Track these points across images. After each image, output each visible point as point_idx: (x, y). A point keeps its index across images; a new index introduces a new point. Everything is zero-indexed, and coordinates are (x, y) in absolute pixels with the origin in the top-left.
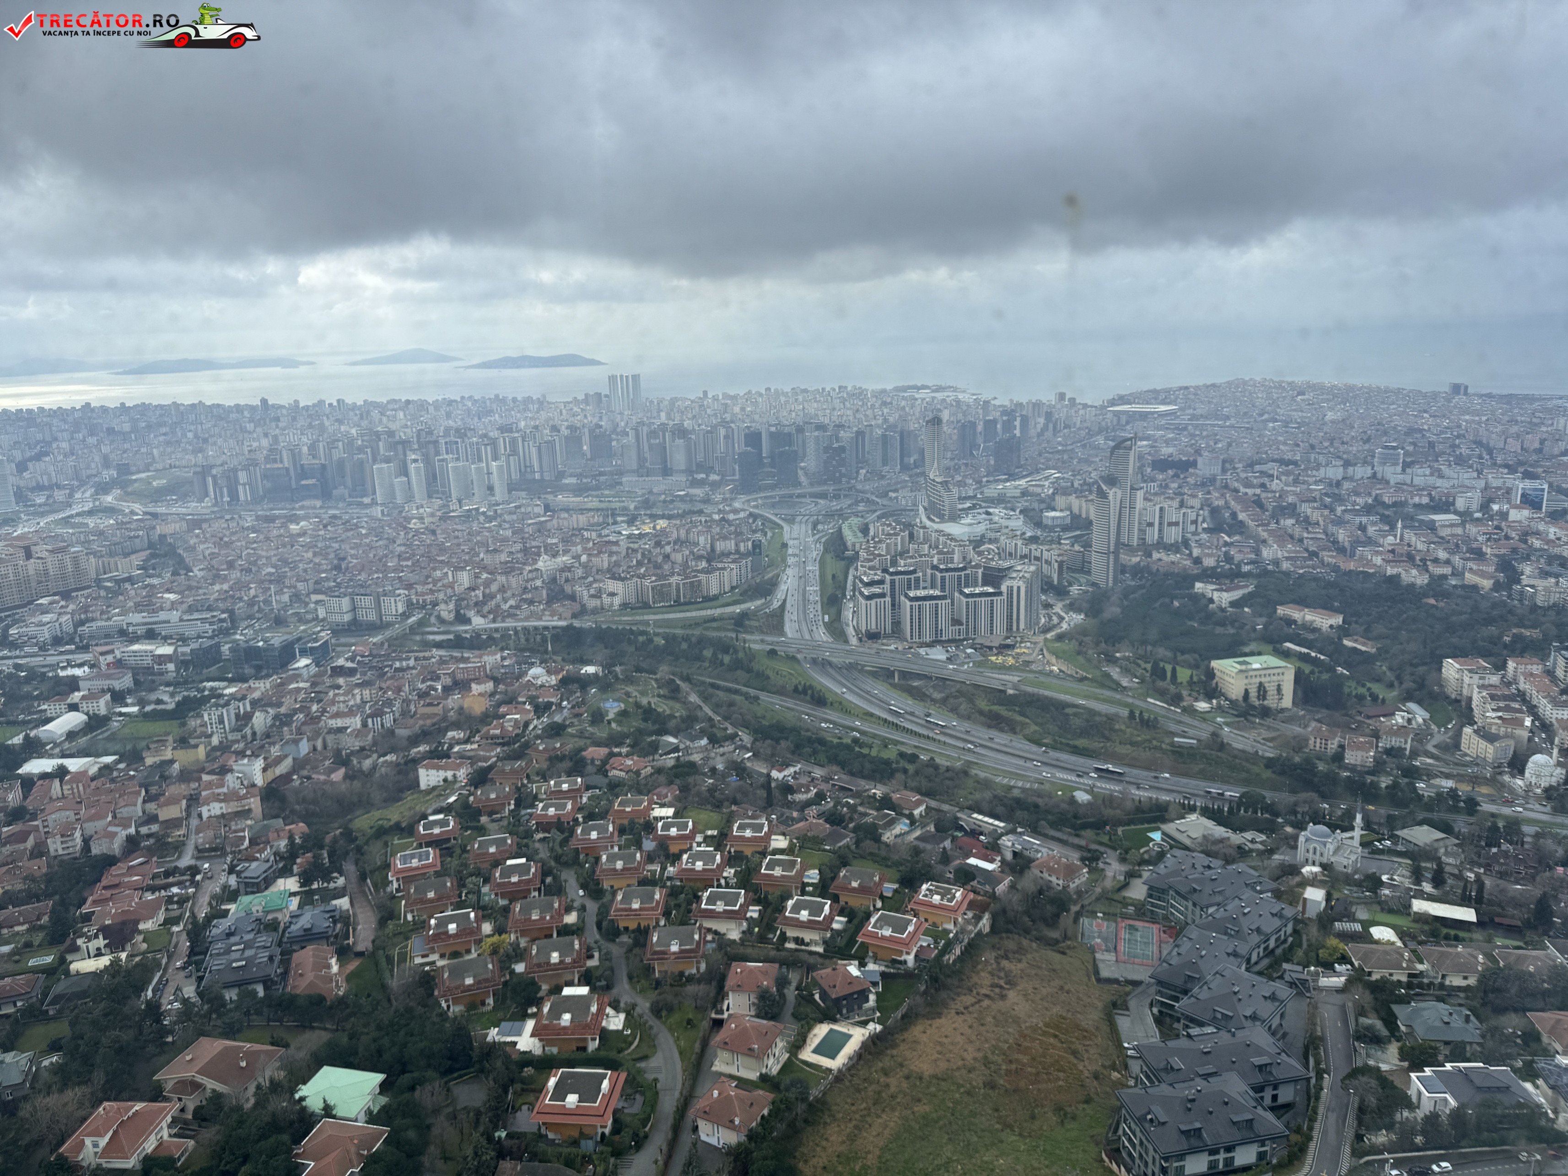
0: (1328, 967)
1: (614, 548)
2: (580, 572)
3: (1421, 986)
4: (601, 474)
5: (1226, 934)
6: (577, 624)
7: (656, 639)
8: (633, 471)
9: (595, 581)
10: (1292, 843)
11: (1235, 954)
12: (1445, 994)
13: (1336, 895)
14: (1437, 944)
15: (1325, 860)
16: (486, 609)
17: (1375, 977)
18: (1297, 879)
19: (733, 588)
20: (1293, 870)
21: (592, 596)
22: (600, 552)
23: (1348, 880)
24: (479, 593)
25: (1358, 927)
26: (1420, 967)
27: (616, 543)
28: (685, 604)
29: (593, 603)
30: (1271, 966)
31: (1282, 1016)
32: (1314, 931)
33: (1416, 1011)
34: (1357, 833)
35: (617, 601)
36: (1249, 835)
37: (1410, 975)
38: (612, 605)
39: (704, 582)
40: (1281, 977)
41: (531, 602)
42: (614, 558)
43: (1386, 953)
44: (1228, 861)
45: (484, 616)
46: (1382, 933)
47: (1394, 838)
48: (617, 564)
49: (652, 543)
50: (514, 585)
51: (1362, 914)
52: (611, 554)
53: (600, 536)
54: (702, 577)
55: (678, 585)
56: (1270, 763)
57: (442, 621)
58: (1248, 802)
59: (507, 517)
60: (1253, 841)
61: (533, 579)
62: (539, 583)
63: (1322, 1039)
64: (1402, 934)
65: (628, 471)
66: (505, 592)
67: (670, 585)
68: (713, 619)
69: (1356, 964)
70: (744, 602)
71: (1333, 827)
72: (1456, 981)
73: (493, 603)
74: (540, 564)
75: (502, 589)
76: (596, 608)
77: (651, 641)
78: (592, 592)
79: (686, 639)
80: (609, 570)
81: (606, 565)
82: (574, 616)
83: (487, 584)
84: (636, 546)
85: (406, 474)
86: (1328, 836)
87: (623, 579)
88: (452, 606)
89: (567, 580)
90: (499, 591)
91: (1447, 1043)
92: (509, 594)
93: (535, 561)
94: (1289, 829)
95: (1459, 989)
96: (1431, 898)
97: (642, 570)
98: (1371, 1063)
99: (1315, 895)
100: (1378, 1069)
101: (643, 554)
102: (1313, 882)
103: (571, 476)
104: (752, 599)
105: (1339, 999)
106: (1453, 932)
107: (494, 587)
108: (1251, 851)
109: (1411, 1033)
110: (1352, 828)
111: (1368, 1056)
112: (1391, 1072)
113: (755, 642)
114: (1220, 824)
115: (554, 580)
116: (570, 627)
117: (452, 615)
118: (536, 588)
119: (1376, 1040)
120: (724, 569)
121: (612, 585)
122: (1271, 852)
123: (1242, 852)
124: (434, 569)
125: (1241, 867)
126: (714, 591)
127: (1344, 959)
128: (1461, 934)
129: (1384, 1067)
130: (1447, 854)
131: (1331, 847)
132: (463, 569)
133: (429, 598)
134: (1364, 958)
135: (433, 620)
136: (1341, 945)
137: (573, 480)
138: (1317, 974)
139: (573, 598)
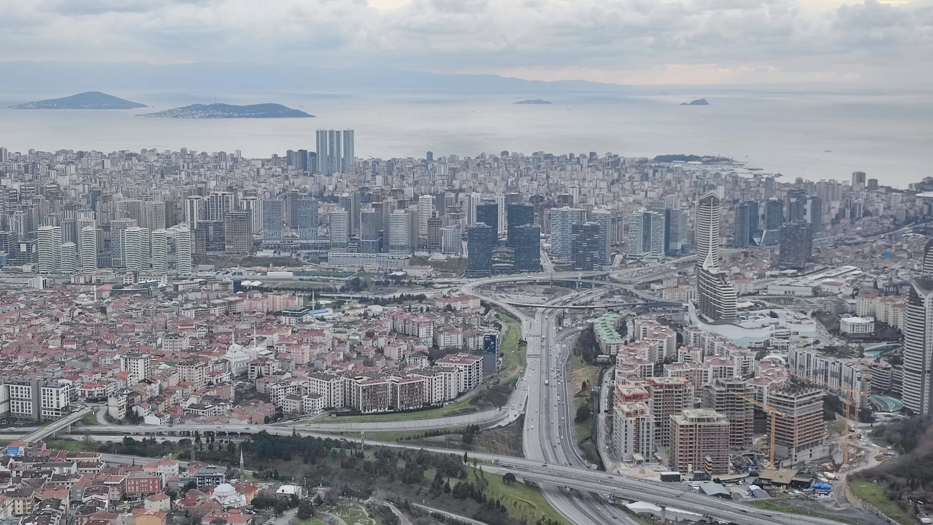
1: (318, 339)
2: (276, 366)
4: (304, 247)
6: (271, 429)
7: (367, 454)
8: (342, 246)
9: (294, 377)
16: (161, 407)
19: (460, 395)
21: (291, 397)
22: (300, 343)
24: (155, 388)
27: (320, 333)
28: (403, 411)
29: (291, 406)
35: (320, 403)
38: (313, 409)
39: (426, 386)
41: (216, 400)
42: (317, 351)
45: (159, 416)
48: (320, 357)
49: (363, 333)
50: (196, 378)
52: (314, 345)
53: (301, 322)
54: (425, 379)
55: (394, 388)
57: (110, 419)
59: (191, 296)
61: (219, 373)
62: (226, 377)
65: (335, 245)
66: (185, 387)
67: (385, 387)
68: (437, 433)
70: (474, 411)
73: (171, 400)
74: (229, 355)
75: (182, 384)
76: (295, 412)
77: (361, 456)
78: (289, 391)
79: (404, 455)
80: (310, 365)
81: (306, 360)
82: (267, 421)
83: (165, 376)
84: (343, 337)
85: (75, 240)
87: (328, 378)
88: (123, 401)
89: (260, 376)
90: (179, 385)
92: (190, 390)
93: (223, 350)
97: (350, 367)
101: (352, 348)
103: (267, 248)
104: (483, 408)
107: (173, 381)
113: (488, 463)
115: (244, 375)
116: (263, 434)
117: (123, 413)
118: (223, 384)
120: (450, 370)
121: (315, 385)
124: (103, 355)
126: (437, 396)
132: (137, 356)
133: (97, 391)
135: (100, 417)
137: (269, 253)
139: (266, 397)
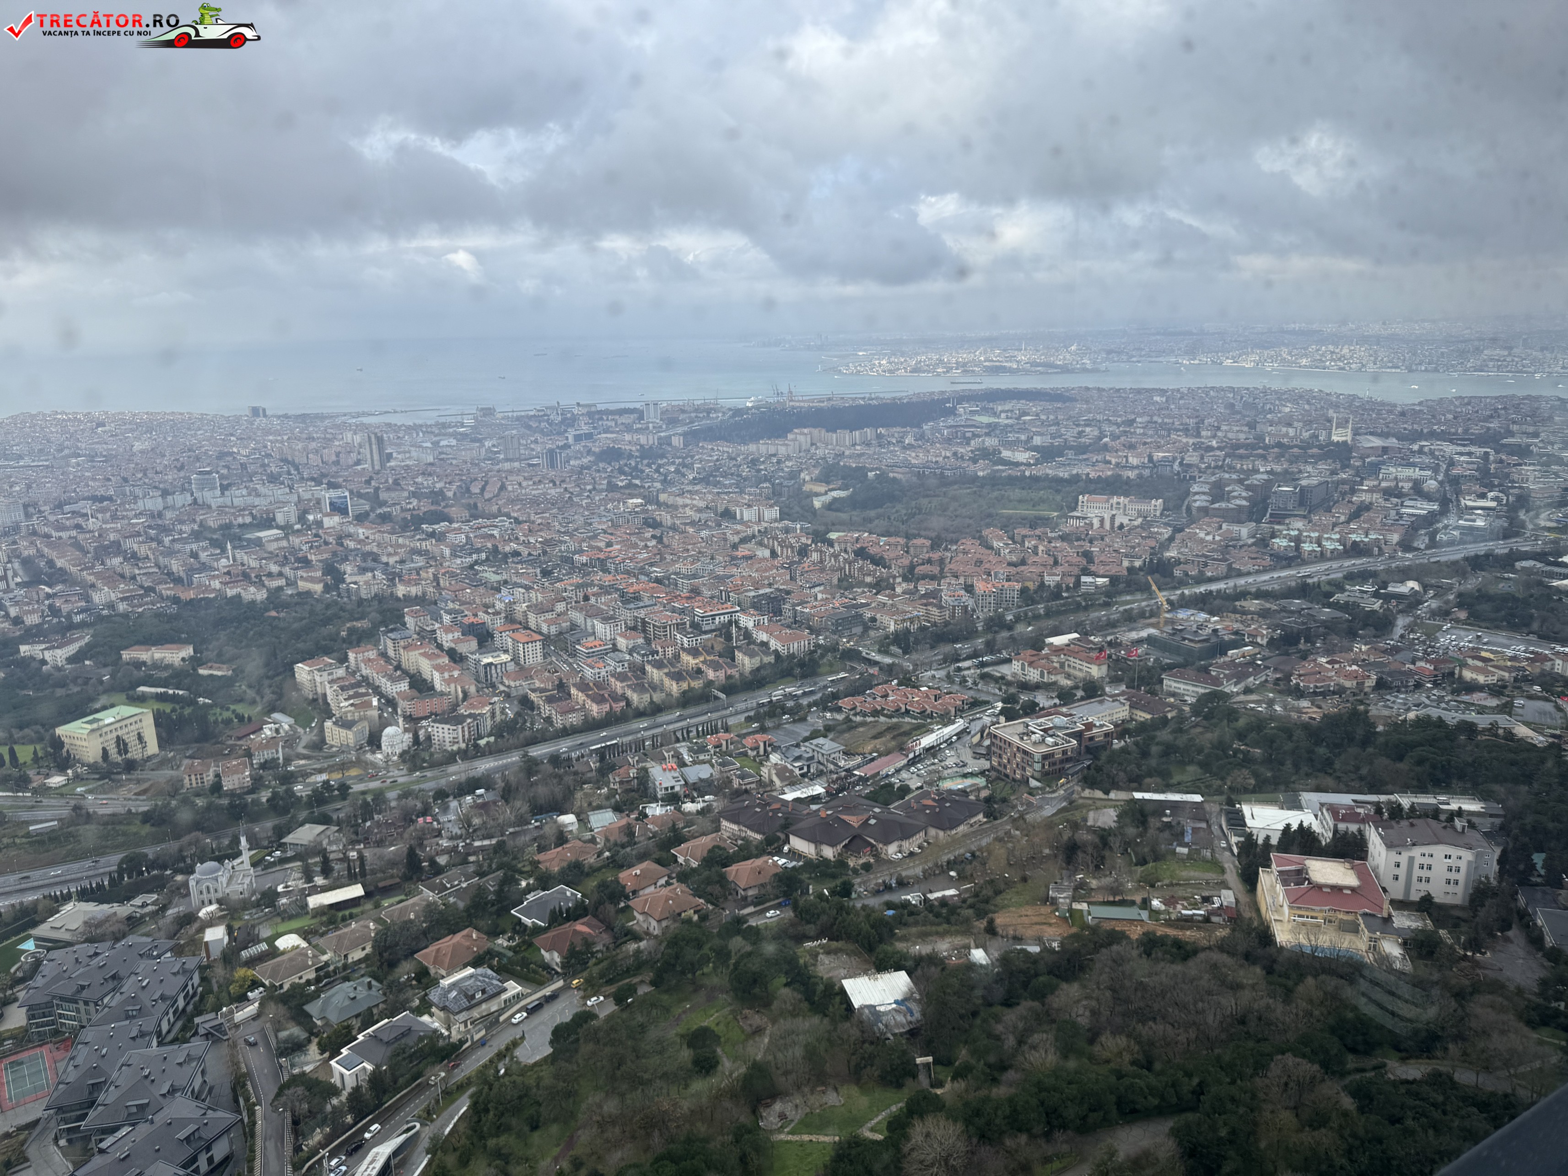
0: (242, 999)
3: (327, 975)
5: (128, 1017)
10: (183, 891)
11: (142, 1034)
12: (346, 972)
13: (236, 925)
14: (337, 928)
15: (220, 895)
17: (286, 987)
18: (196, 925)
20: (189, 918)
23: (245, 905)
25: (264, 947)
26: (325, 958)
30: (184, 1029)
31: (203, 1073)
32: (220, 971)
33: (327, 1001)
34: (246, 856)
36: (138, 901)
37: (317, 970)
40: (196, 1034)
43: (291, 960)
44: (117, 937)
46: (288, 942)
47: (282, 846)
51: (265, 932)
56: (147, 818)
58: (132, 865)
60: (144, 905)
63: (248, 1075)
64: (305, 934)
69: (267, 983)
71: (220, 860)
72: (357, 955)
86: (218, 870)
91: (357, 1016)
94: (179, 878)
95: (360, 961)
96: (325, 889)
98: (296, 1071)
99: (216, 935)
100: (303, 1074)
102: (211, 922)
105: (256, 1026)
106: (347, 913)
108: (143, 916)
109: (327, 1024)
110: (239, 854)
111: (293, 1066)
112: (316, 1070)
114: (101, 902)
119: (296, 1047)
122: (164, 908)
123: (133, 922)
125: (131, 940)
127: (255, 984)
128: (355, 911)
129: (308, 1069)
130: (330, 843)
131: (224, 880)
134: (274, 974)
136: (250, 972)
138: (231, 1012)
